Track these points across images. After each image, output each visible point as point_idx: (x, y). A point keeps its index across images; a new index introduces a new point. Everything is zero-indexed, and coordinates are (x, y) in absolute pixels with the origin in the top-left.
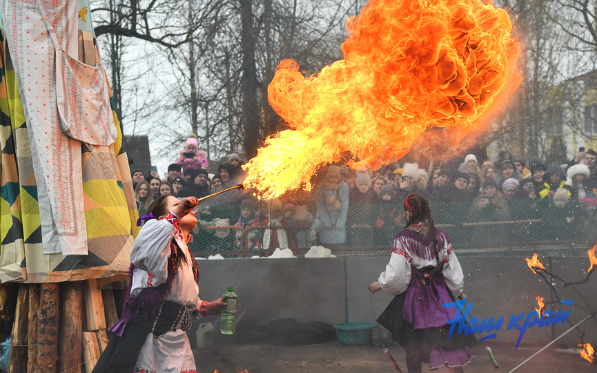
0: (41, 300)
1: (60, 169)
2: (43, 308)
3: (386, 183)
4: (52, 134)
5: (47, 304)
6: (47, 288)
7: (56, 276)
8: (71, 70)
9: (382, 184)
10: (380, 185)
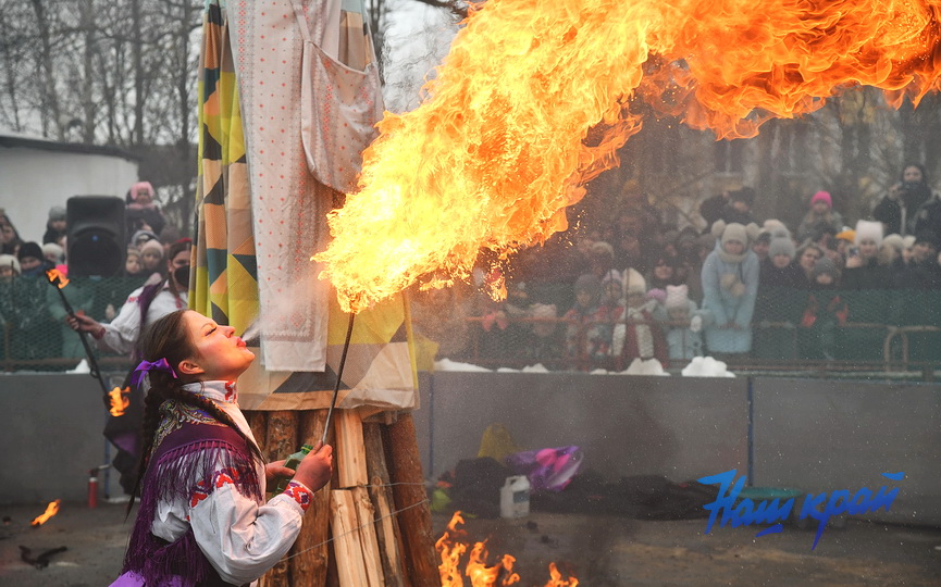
0: (268, 438)
1: (299, 233)
2: (272, 449)
3: (822, 254)
4: (292, 178)
5: (277, 443)
6: (279, 417)
7: (279, 400)
8: (325, 77)
9: (815, 257)
10: (812, 259)
